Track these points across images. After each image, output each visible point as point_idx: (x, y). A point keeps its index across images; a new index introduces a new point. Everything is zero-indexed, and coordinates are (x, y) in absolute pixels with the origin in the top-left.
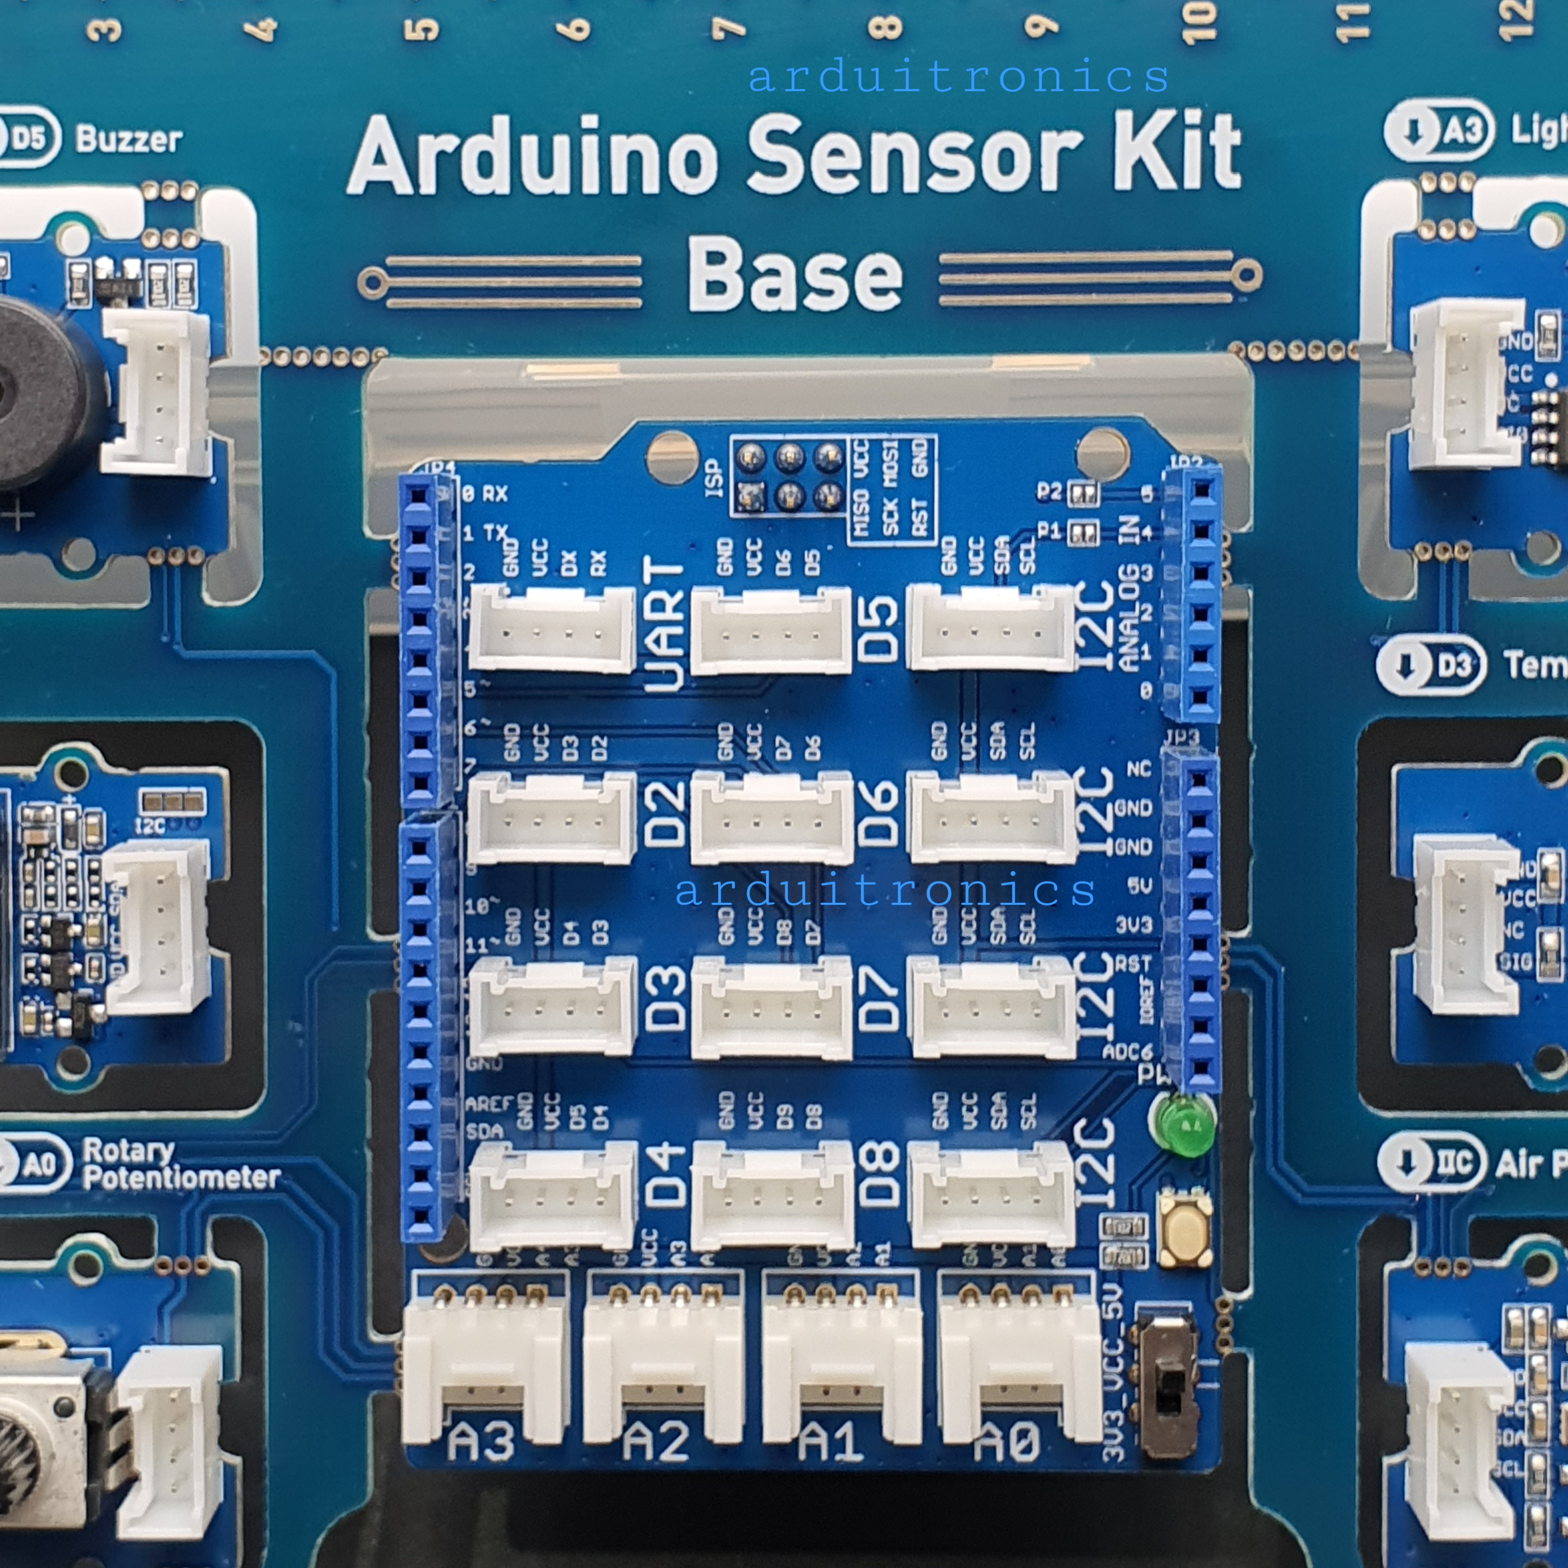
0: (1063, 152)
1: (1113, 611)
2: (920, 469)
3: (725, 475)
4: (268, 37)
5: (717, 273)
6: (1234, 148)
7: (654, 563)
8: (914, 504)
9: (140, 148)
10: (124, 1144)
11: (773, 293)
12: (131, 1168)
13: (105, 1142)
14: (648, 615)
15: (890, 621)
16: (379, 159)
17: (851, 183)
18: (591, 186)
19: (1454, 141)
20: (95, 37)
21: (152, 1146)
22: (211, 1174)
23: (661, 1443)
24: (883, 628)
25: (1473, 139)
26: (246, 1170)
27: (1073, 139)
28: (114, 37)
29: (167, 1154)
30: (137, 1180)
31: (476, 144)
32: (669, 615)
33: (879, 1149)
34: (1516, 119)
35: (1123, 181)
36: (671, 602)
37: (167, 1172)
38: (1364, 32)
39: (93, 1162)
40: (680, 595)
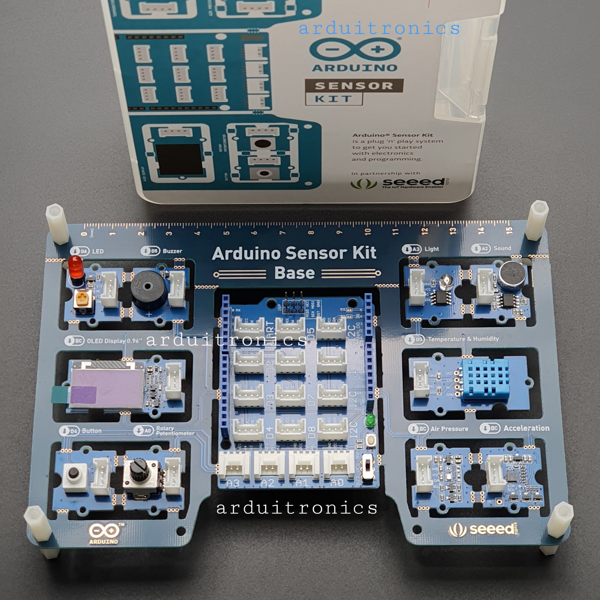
0: (344, 253)
1: (355, 331)
2: (318, 306)
3: (282, 307)
4: (199, 235)
5: (280, 273)
6: (375, 252)
7: (268, 322)
8: (317, 312)
9: (175, 252)
10: (164, 427)
11: (291, 276)
12: (166, 431)
13: (161, 427)
14: (267, 331)
15: (313, 332)
16: (218, 254)
17: (305, 258)
18: (257, 258)
19: (414, 251)
20: (167, 235)
21: (170, 428)
22: (181, 433)
23: (268, 484)
24: (311, 334)
25: (418, 251)
26: (188, 432)
27: (346, 251)
28: (171, 235)
29: (173, 429)
30: (166, 434)
31: (236, 252)
32: (271, 331)
33: (312, 428)
34: (426, 248)
35: (355, 257)
36: (271, 329)
37: (173, 432)
38: (398, 233)
39: (158, 430)
40: (273, 328)
